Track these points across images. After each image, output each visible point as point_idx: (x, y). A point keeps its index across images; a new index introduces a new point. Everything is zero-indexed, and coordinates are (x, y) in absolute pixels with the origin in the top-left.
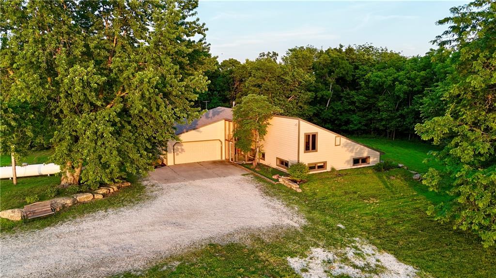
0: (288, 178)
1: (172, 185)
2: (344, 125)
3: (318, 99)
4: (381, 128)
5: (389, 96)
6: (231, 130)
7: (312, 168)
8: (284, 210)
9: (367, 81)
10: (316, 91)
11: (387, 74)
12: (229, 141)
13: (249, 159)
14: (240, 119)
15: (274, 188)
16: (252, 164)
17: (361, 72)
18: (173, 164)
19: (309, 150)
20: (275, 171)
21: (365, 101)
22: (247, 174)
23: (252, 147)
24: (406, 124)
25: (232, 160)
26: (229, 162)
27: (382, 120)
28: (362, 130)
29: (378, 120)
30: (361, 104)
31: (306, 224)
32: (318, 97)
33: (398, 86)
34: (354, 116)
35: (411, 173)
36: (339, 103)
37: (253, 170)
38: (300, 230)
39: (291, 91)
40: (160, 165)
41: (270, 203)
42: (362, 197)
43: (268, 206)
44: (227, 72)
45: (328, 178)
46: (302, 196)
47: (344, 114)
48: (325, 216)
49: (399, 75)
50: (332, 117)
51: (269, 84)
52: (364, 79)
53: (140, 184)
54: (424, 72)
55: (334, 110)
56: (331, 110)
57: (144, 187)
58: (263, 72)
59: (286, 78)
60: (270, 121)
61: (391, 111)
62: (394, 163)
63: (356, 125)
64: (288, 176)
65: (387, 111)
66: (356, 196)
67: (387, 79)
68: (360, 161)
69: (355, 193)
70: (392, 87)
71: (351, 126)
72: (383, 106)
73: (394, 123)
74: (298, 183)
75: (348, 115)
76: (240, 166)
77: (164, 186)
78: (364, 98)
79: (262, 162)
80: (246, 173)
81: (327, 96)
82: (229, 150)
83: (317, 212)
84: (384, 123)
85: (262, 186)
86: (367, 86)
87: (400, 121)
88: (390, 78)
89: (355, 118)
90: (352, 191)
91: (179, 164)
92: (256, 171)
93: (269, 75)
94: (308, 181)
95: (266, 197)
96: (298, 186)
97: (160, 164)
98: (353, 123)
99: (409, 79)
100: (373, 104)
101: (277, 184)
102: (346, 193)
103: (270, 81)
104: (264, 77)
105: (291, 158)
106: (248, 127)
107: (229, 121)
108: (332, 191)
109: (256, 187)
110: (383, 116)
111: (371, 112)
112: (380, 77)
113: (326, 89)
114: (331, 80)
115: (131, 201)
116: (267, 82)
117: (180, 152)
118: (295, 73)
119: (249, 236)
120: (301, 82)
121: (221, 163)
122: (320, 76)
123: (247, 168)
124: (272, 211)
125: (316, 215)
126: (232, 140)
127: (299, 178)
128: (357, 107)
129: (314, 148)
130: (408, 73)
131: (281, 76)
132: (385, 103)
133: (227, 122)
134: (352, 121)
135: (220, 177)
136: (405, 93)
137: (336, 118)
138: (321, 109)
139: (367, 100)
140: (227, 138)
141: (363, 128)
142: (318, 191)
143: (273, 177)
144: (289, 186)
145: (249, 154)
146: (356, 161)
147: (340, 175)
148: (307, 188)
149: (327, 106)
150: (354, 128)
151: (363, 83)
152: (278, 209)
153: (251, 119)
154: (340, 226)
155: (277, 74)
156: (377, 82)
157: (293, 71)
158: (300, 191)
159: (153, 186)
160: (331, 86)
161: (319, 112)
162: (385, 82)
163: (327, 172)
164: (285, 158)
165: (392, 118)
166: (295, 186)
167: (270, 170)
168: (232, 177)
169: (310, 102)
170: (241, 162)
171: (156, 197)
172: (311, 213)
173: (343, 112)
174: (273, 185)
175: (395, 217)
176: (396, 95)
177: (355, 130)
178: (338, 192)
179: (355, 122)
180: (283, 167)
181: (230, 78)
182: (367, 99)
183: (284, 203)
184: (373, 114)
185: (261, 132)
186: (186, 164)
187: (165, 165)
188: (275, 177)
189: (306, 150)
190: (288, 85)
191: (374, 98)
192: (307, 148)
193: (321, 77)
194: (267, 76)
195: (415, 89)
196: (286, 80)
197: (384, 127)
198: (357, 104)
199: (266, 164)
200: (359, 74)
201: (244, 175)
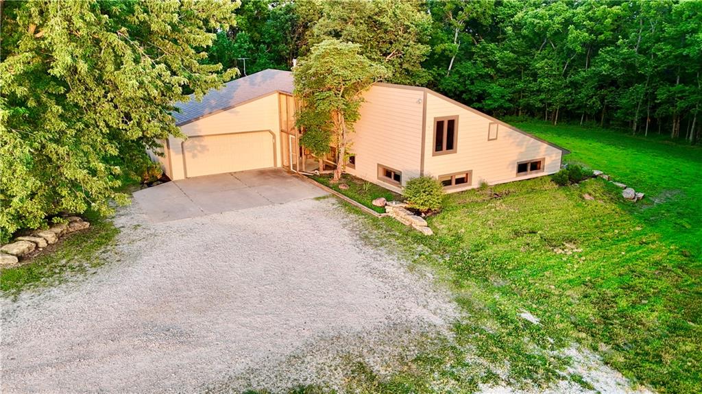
0: (404, 205)
1: (175, 224)
2: (477, 101)
3: (437, 56)
4: (539, 105)
5: (553, 50)
6: (292, 113)
7: (447, 183)
8: (407, 281)
9: (518, 27)
10: (432, 43)
11: (552, 12)
12: (288, 133)
13: (326, 166)
14: (307, 90)
15: (378, 227)
16: (331, 176)
17: (507, 11)
18: (183, 177)
19: (441, 150)
20: (377, 191)
21: (512, 60)
22: (324, 198)
23: (332, 145)
24: (582, 98)
25: (295, 166)
26: (289, 172)
27: (539, 91)
28: (505, 109)
29: (533, 91)
30: (505, 65)
31: (458, 315)
32: (435, 54)
33: (573, 33)
34: (493, 85)
35: (617, 187)
36: (469, 64)
37: (335, 188)
38: (450, 336)
39: (391, 43)
40: (158, 180)
41: (375, 265)
42: (549, 242)
43: (372, 272)
44: (281, 9)
45: (477, 202)
46: (436, 245)
47: (476, 83)
48: (492, 292)
49: (574, 13)
50: (458, 87)
51: (354, 29)
52: (511, 22)
53: (111, 224)
54: (618, 7)
55: (461, 76)
56: (457, 76)
57: (117, 231)
58: (343, 8)
59: (382, 20)
60: (364, 94)
61: (555, 75)
62: (585, 169)
63: (495, 101)
64: (402, 202)
65: (548, 76)
66: (536, 238)
67: (552, 20)
68: (529, 167)
69: (533, 232)
70: (560, 35)
71: (488, 102)
72: (542, 68)
73: (560, 95)
74: (423, 215)
75: (483, 84)
76: (310, 180)
77: (160, 226)
78: (511, 55)
79: (349, 170)
80: (322, 194)
81: (451, 51)
82: (289, 150)
83: (472, 282)
84: (543, 96)
85: (356, 224)
86: (516, 34)
87: (571, 94)
88: (557, 19)
89: (495, 88)
90: (527, 229)
91: (196, 178)
92: (339, 191)
93: (355, 15)
94: (442, 210)
95: (365, 249)
96: (425, 223)
97: (159, 177)
98: (492, 98)
99: (591, 19)
100: (526, 66)
101: (383, 218)
102: (517, 233)
103: (356, 25)
104: (345, 17)
105: (408, 167)
106: (323, 107)
107: (288, 95)
108: (489, 231)
109: (344, 226)
110: (543, 85)
111: (520, 78)
112: (541, 18)
113: (449, 39)
114: (458, 25)
115: (82, 270)
116: (350, 27)
117: (200, 152)
118: (398, 11)
119: (338, 361)
120: (408, 27)
121: (274, 173)
122: (438, 18)
123: (322, 183)
124: (381, 284)
125: (473, 289)
126: (293, 132)
127: (426, 206)
128: (498, 70)
129: (450, 146)
130: (589, 10)
131: (374, 17)
132: (546, 63)
133: (283, 97)
134: (490, 95)
135: (273, 203)
136: (584, 45)
137: (463, 89)
138: (439, 74)
139: (516, 59)
140: (283, 128)
141: (507, 105)
142: (463, 230)
143: (374, 203)
144: (407, 223)
145: (325, 158)
146: (522, 168)
147: (497, 196)
148: (443, 225)
149: (450, 69)
150: (492, 106)
151: (509, 30)
152: (393, 278)
153: (330, 90)
154: (527, 316)
155: (368, 12)
156: (536, 26)
157: (394, 7)
158: (428, 232)
159: (136, 227)
160: (456, 34)
161: (436, 80)
162: (549, 25)
163: (473, 189)
164: (395, 166)
165: (558, 89)
166: (419, 223)
167: (366, 187)
168: (295, 205)
169: (423, 62)
170: (310, 172)
171: (136, 256)
172: (461, 287)
173: (476, 78)
174: (375, 220)
175: (629, 288)
176: (568, 48)
177: (495, 109)
178: (503, 233)
179: (495, 96)
180: (390, 182)
181: (287, 21)
182: (516, 55)
183: (403, 262)
184: (525, 81)
185: (349, 116)
186: (208, 177)
187: (170, 180)
188: (378, 203)
189: (436, 150)
190: (386, 32)
191: (527, 54)
192: (438, 147)
193: (441, 20)
194: (350, 15)
195: (602, 37)
196: (382, 24)
197: (543, 103)
198: (499, 66)
199: (358, 176)
200: (504, 14)
201: (318, 199)
